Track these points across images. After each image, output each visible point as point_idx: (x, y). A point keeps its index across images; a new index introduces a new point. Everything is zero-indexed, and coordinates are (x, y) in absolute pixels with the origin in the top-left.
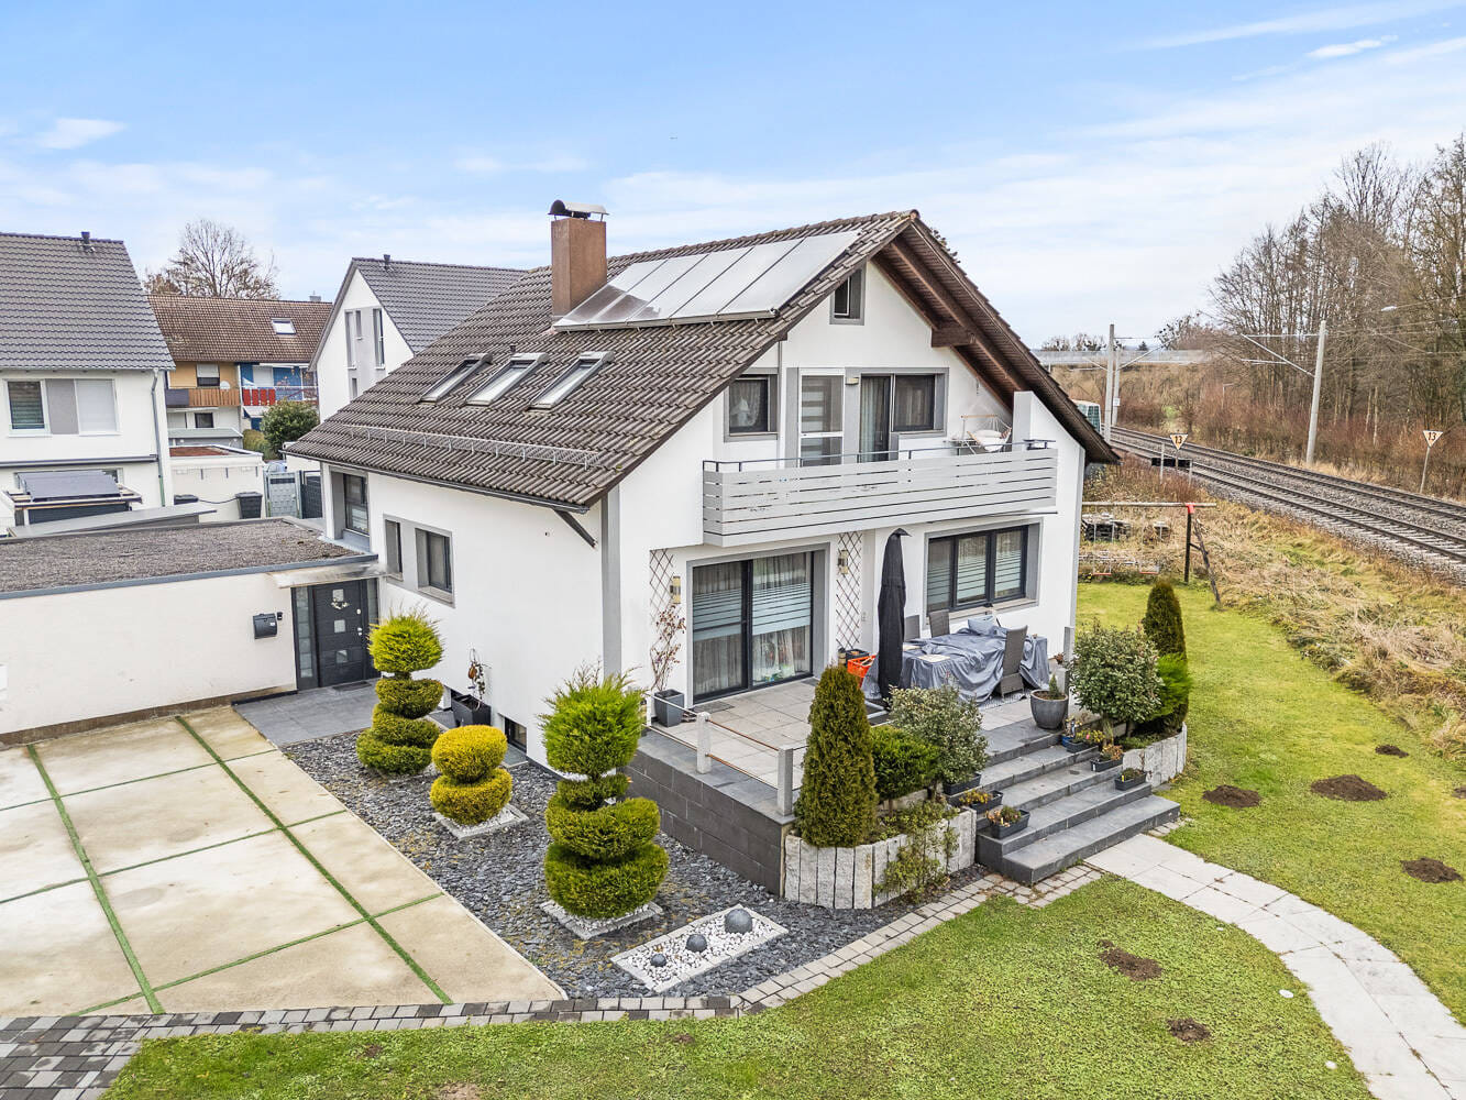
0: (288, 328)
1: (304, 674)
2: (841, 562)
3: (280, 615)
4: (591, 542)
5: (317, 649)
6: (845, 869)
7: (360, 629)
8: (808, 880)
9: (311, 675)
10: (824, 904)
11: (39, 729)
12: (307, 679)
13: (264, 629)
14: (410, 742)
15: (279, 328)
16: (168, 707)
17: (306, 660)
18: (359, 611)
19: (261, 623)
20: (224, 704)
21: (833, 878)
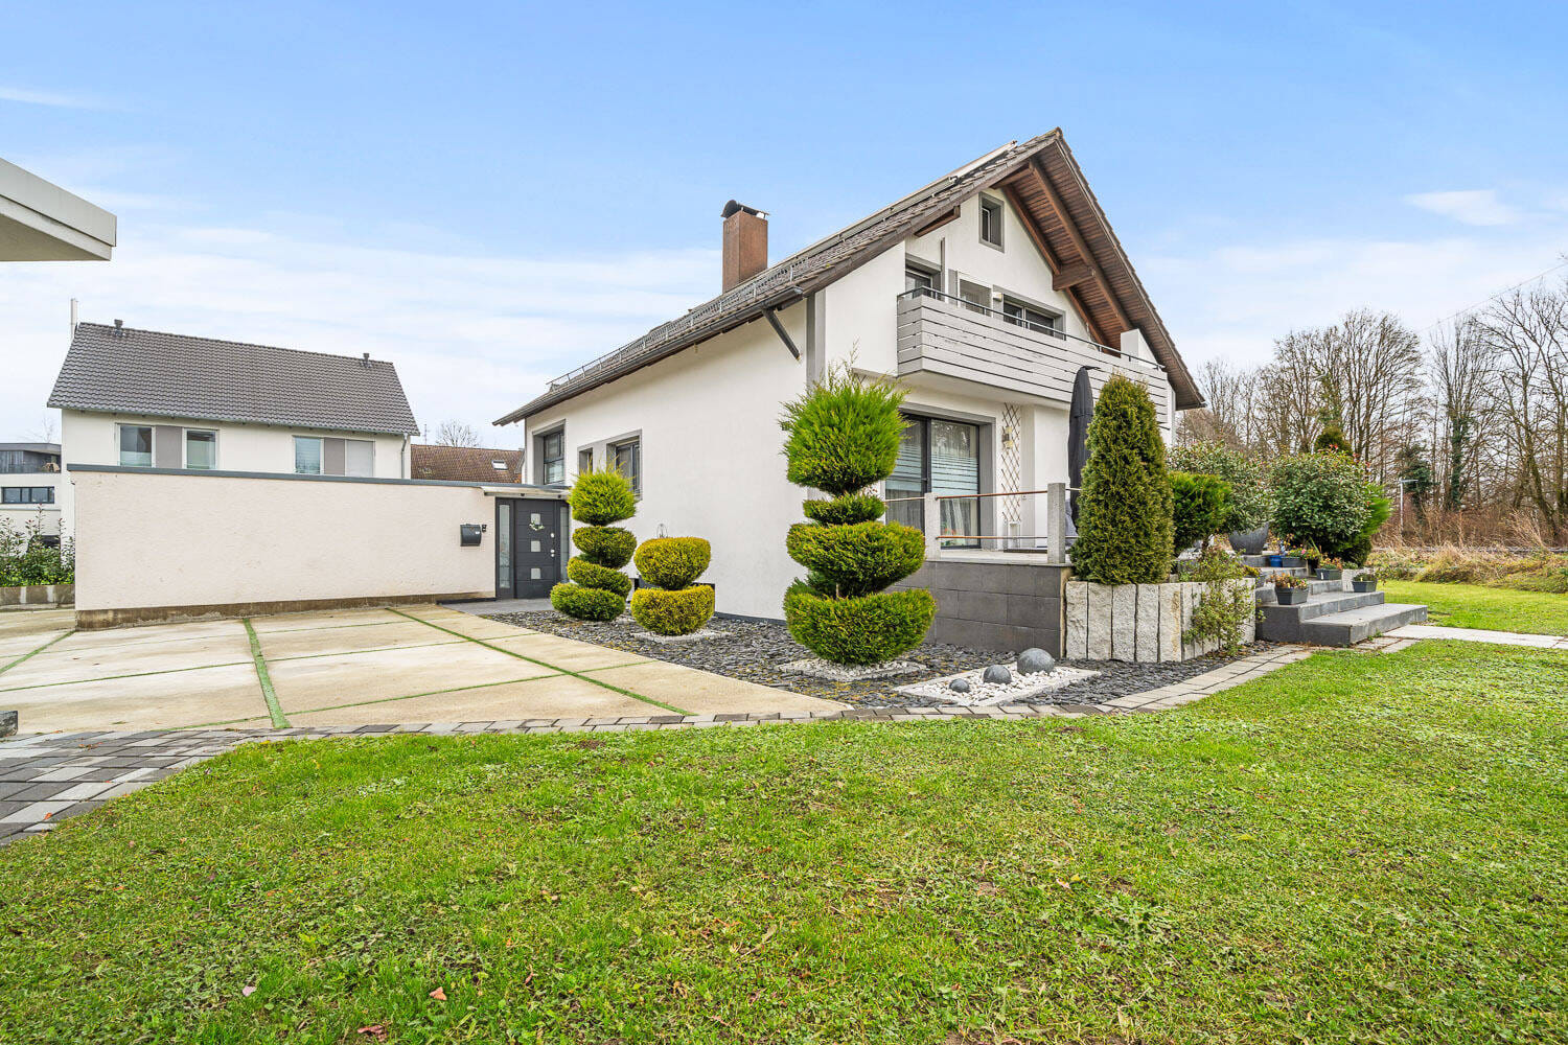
0: (503, 466)
1: (502, 586)
2: (1006, 438)
3: (484, 527)
4: (796, 355)
5: (514, 564)
6: (1148, 611)
7: (553, 551)
8: (1100, 630)
9: (508, 587)
10: (1123, 657)
11: (258, 604)
12: (504, 589)
13: (470, 538)
14: (605, 585)
15: (497, 466)
16: (378, 599)
17: (505, 574)
18: (552, 535)
19: (467, 532)
20: (430, 602)
21: (1133, 623)
